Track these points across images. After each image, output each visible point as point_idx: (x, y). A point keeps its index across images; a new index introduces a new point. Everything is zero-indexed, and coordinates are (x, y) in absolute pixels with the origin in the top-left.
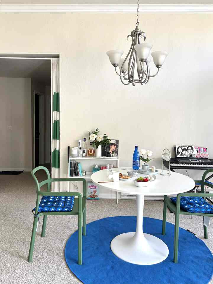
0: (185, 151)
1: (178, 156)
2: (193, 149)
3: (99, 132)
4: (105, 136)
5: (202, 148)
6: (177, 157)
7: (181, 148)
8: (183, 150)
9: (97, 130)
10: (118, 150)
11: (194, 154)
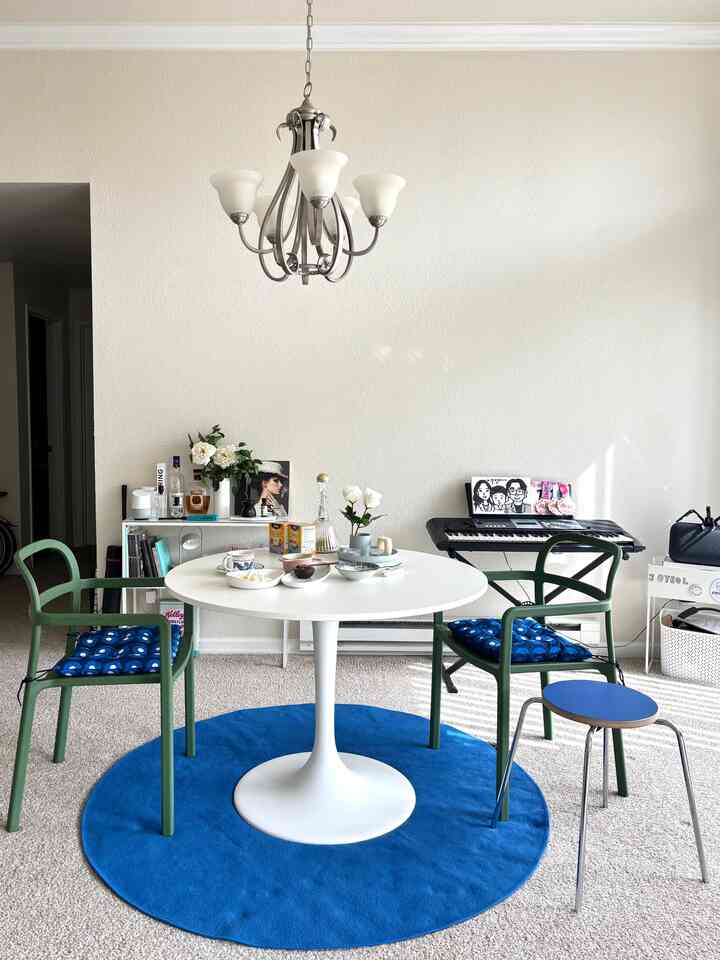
0: (499, 495)
1: (477, 511)
2: (526, 486)
3: (223, 436)
4: (242, 448)
5: (553, 484)
6: (475, 512)
7: (488, 485)
8: (494, 490)
9: (216, 429)
10: (287, 495)
11: (529, 505)
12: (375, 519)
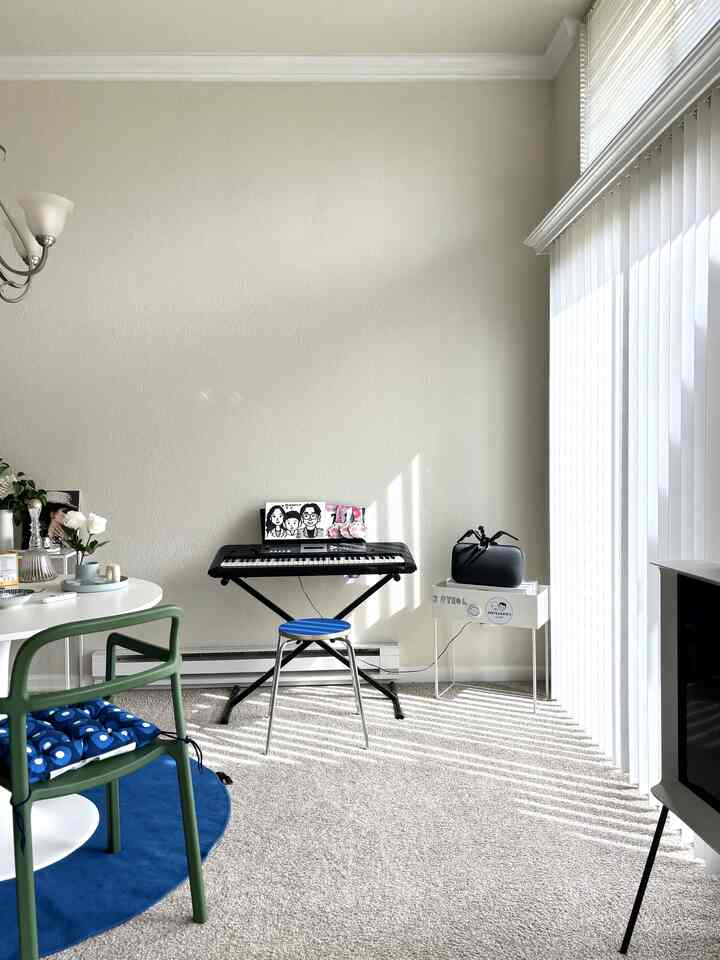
2: (320, 511)
3: (8, 466)
4: (21, 477)
6: (266, 538)
7: (282, 510)
11: (322, 530)
12: (100, 545)
